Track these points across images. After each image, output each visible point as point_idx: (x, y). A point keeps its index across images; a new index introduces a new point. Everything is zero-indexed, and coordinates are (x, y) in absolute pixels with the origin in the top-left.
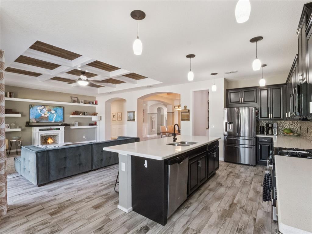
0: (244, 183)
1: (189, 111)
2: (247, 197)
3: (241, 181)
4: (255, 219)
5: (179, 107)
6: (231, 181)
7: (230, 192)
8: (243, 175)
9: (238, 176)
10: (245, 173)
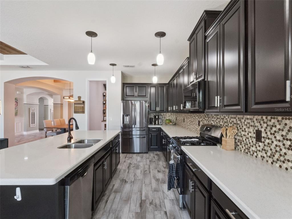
0: (145, 173)
1: (84, 102)
2: (152, 188)
3: (141, 171)
4: (166, 213)
5: (69, 97)
6: (133, 174)
7: (136, 188)
8: (141, 164)
9: (137, 167)
10: (142, 162)
